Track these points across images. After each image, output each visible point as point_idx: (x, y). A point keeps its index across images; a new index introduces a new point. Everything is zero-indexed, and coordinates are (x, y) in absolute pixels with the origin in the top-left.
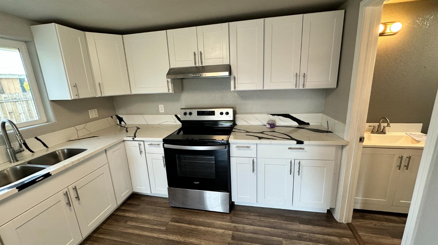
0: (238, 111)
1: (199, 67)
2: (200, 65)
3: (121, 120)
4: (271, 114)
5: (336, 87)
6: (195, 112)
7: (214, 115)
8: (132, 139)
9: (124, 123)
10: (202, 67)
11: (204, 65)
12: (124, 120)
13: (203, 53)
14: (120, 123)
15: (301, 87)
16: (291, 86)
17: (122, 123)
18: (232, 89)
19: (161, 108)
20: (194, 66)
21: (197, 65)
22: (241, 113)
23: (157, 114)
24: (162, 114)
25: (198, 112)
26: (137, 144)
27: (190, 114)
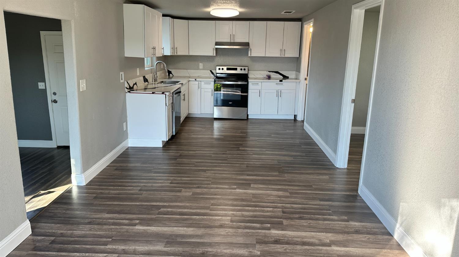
0: (249, 69)
1: (232, 42)
2: (233, 41)
3: (170, 72)
4: (269, 71)
5: (298, 56)
6: (225, 68)
7: (237, 70)
8: (195, 80)
9: (172, 75)
10: (234, 42)
11: (235, 41)
12: (172, 72)
13: (235, 35)
14: (169, 75)
15: (283, 56)
16: (278, 55)
17: (171, 75)
18: (249, 55)
19: (201, 65)
20: (230, 41)
21: (231, 41)
22: (252, 71)
23: (197, 70)
24: (201, 69)
25: (227, 68)
26: (197, 83)
27: (223, 69)
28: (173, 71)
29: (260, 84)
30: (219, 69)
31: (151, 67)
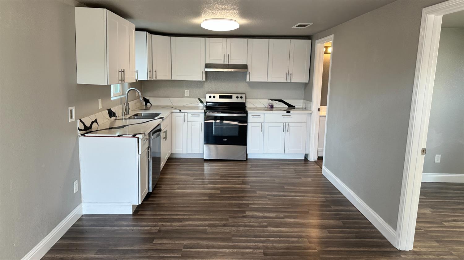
0: (247, 97)
1: (226, 64)
2: (227, 63)
3: (147, 101)
4: (270, 100)
5: (308, 82)
6: (217, 96)
7: (232, 98)
8: (179, 111)
9: (150, 105)
10: (228, 64)
11: (229, 63)
13: (229, 55)
14: (146, 104)
15: (289, 81)
16: (283, 80)
17: (148, 104)
18: (248, 80)
19: (187, 92)
20: (223, 63)
21: (225, 63)
22: (251, 99)
23: (182, 98)
24: (187, 97)
25: (220, 96)
26: (182, 114)
27: (214, 97)
28: (151, 100)
29: (262, 115)
30: (210, 97)
31: (122, 95)
